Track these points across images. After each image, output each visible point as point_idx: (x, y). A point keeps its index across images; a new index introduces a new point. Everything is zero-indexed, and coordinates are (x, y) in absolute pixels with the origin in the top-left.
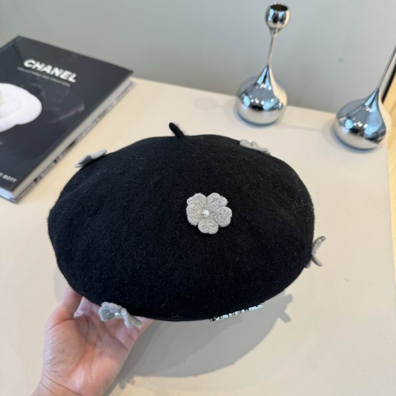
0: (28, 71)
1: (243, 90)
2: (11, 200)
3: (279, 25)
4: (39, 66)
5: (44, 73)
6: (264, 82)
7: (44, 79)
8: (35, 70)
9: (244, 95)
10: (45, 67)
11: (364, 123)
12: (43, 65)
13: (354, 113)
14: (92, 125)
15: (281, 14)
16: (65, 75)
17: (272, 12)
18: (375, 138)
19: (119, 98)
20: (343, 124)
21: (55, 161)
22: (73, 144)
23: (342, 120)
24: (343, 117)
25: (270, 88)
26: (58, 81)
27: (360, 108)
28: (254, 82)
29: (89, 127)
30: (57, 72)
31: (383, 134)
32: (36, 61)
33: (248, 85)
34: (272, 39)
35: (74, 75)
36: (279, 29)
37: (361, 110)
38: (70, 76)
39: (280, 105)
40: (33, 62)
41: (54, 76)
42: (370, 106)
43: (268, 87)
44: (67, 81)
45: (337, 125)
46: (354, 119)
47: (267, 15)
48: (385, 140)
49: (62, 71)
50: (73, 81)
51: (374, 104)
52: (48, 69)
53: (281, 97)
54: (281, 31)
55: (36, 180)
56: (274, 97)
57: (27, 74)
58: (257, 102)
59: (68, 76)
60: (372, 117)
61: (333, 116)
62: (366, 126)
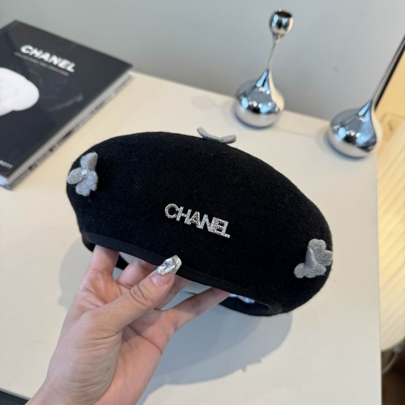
0: (25, 57)
1: (241, 92)
2: (5, 187)
3: (282, 31)
4: (37, 53)
5: (42, 60)
6: (263, 85)
7: (41, 66)
8: (33, 56)
9: (242, 97)
10: (42, 54)
11: (357, 132)
12: (41, 52)
13: (347, 122)
14: (89, 116)
15: (284, 20)
16: (63, 64)
17: (276, 18)
18: (366, 147)
19: (117, 91)
20: (336, 132)
21: (51, 150)
22: (69, 134)
23: (336, 127)
24: (336, 125)
25: (268, 93)
26: (57, 70)
27: (354, 117)
28: (253, 85)
29: (86, 118)
30: (55, 60)
31: (374, 143)
32: (34, 47)
33: (247, 88)
34: (274, 45)
35: (73, 65)
36: (282, 36)
37: (355, 119)
38: (68, 65)
39: (277, 109)
40: (30, 48)
41: (51, 64)
42: (364, 115)
43: (266, 91)
44: (65, 70)
45: (330, 132)
46: (347, 127)
47: (271, 21)
48: (376, 149)
49: (60, 60)
50: (72, 70)
51: (368, 114)
52: (46, 57)
53: (279, 101)
54: (284, 38)
55: (31, 168)
56: (271, 100)
57: (24, 60)
58: (255, 104)
59: (66, 65)
60: (365, 127)
61: (326, 124)
62: (358, 135)
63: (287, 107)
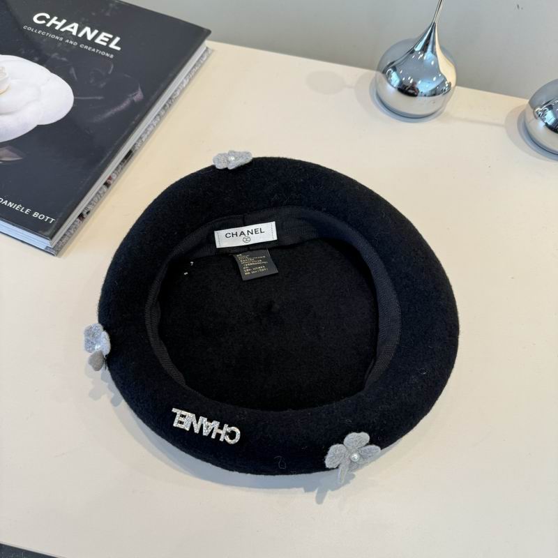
0: (39, 31)
2: (47, 251)
5: (67, 34)
7: (69, 45)
8: (52, 29)
9: (390, 71)
12: (64, 21)
13: (557, 101)
14: (155, 123)
16: (102, 39)
19: (191, 77)
20: (541, 116)
21: (107, 184)
22: (130, 154)
23: (540, 110)
29: (149, 126)
38: (111, 40)
44: (107, 49)
45: (530, 116)
49: (96, 32)
50: (118, 49)
55: (81, 216)
57: (39, 36)
59: (107, 40)
63: (459, 83)
